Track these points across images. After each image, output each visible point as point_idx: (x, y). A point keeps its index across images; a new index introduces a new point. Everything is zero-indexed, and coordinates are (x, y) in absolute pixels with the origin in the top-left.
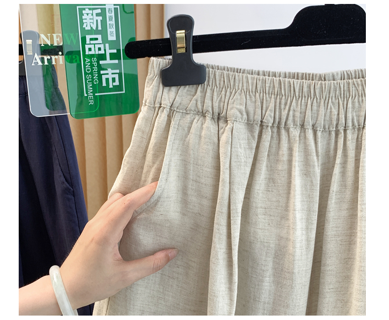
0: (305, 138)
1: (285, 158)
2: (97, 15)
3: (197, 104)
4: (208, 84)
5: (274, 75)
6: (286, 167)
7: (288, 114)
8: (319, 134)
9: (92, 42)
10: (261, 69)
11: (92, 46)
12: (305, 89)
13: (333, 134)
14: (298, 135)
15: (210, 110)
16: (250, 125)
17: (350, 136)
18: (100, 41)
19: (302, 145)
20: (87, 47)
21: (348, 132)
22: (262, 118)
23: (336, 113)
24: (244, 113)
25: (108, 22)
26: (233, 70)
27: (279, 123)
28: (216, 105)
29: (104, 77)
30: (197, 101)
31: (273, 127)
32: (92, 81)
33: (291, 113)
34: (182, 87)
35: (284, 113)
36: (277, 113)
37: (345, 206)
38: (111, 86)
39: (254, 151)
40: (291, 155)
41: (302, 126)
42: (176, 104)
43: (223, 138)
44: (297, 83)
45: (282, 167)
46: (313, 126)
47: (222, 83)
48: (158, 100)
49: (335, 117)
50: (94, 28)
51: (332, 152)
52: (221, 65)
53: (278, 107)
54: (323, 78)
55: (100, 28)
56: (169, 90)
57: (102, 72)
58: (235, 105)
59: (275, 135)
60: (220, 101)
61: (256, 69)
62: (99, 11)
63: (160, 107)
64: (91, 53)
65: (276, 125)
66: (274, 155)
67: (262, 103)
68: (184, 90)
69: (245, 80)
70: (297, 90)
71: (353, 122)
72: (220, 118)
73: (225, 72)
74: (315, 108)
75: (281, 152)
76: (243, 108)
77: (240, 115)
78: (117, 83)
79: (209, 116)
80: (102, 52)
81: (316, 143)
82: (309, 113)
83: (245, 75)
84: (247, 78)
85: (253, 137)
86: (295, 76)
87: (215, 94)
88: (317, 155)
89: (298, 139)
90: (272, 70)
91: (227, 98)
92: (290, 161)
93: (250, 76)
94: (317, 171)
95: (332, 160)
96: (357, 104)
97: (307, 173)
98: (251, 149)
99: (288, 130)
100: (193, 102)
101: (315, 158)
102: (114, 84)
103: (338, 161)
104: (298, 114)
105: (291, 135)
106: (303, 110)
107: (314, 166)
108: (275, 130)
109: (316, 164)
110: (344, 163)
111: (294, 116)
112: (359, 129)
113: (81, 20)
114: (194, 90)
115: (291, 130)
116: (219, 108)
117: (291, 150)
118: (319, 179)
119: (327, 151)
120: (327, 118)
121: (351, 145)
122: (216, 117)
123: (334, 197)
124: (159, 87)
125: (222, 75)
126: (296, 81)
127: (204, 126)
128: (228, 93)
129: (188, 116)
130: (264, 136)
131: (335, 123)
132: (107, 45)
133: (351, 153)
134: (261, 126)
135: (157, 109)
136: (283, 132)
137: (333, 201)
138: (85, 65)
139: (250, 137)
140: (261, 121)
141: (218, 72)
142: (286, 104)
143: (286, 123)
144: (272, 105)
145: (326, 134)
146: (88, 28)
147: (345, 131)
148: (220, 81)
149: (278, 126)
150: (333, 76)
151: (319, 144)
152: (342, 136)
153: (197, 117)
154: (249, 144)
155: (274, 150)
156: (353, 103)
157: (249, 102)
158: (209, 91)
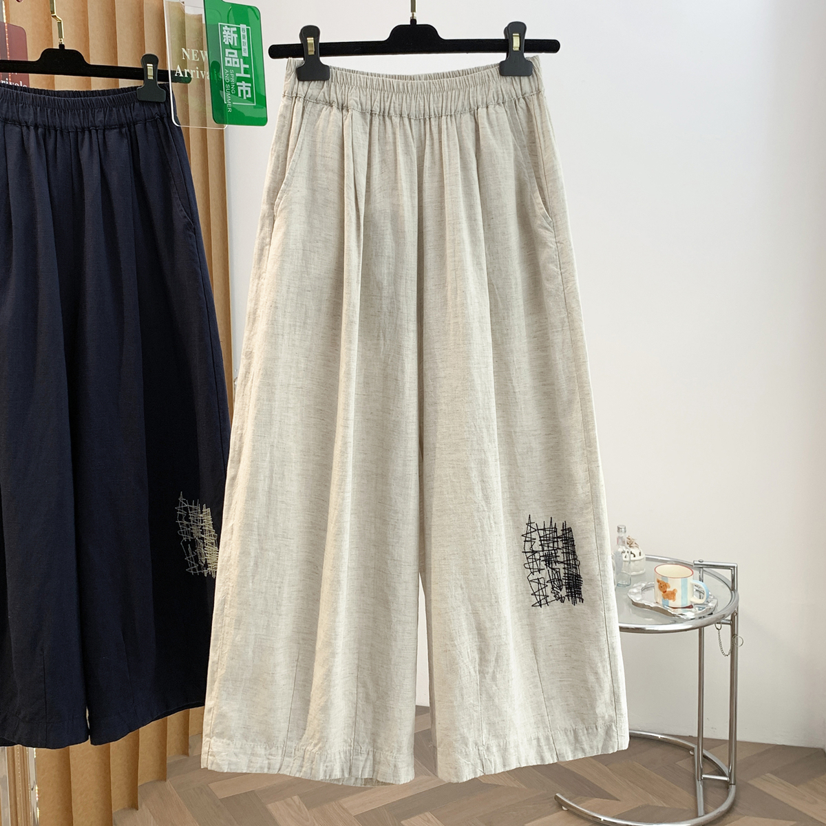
0: (404, 125)
1: (391, 140)
2: (234, 32)
3: (324, 96)
4: (332, 81)
5: (379, 75)
6: (392, 148)
7: (390, 106)
8: (412, 121)
9: (230, 56)
10: (369, 72)
11: (230, 59)
12: (401, 87)
13: (422, 121)
14: (398, 121)
15: (336, 100)
16: (363, 113)
17: (433, 123)
18: (236, 56)
19: (402, 130)
20: (226, 59)
21: (432, 119)
22: (372, 108)
23: (423, 105)
24: (359, 103)
25: (242, 40)
26: (350, 71)
27: (384, 112)
28: (339, 96)
29: (239, 88)
30: (324, 93)
31: (379, 115)
32: (230, 91)
33: (392, 104)
34: (313, 82)
35: (387, 104)
36: (382, 104)
37: (436, 179)
38: (245, 98)
39: (368, 135)
40: (395, 139)
41: (401, 115)
42: (308, 96)
43: (346, 123)
44: (395, 82)
45: (390, 147)
46: (408, 115)
47: (342, 80)
48: (295, 91)
49: (422, 108)
50: (232, 44)
51: (423, 136)
52: (341, 67)
53: (382, 100)
54: (412, 78)
55: (236, 44)
56: (303, 84)
57: (238, 84)
58: (352, 97)
59: (382, 122)
60: (342, 94)
61: (366, 71)
62: (235, 29)
63: (296, 97)
64: (229, 65)
65: (381, 114)
66: (383, 140)
67: (371, 96)
68: (314, 84)
69: (358, 79)
70: (395, 88)
71: (434, 112)
72: (343, 107)
73: (344, 72)
74: (408, 101)
75: (387, 136)
76: (358, 100)
77: (356, 105)
78: (249, 96)
79: (335, 105)
80: (238, 66)
81: (411, 129)
82: (404, 104)
83: (358, 75)
84: (360, 77)
85: (367, 123)
86: (394, 77)
87: (338, 88)
88: (413, 139)
89: (398, 125)
90: (377, 72)
91: (346, 91)
92: (395, 143)
93: (361, 76)
94: (414, 150)
95: (423, 143)
96: (436, 98)
97: (407, 153)
98: (366, 133)
99: (391, 118)
100: (322, 94)
101: (412, 140)
102: (248, 96)
103: (428, 142)
104: (397, 105)
105: (394, 122)
106: (401, 103)
107: (411, 146)
108: (381, 118)
109: (413, 144)
110: (432, 144)
111: (394, 107)
112: (439, 118)
113: (222, 35)
114: (321, 85)
115: (393, 118)
116: (342, 99)
117: (394, 134)
118: (416, 157)
119: (420, 136)
120: (417, 109)
121: (435, 130)
122: (340, 107)
123: (427, 171)
124: (295, 81)
125: (342, 74)
126: (394, 80)
127: (332, 113)
128: (347, 88)
129: (318, 106)
130: (374, 122)
131: (422, 112)
132: (242, 60)
133: (436, 136)
134: (371, 114)
135: (294, 98)
136: (387, 119)
137: (427, 175)
138: (225, 75)
139: (365, 124)
140: (371, 111)
141: (338, 72)
142: (388, 97)
143: (389, 112)
144: (378, 98)
145: (418, 122)
146: (227, 43)
147: (430, 119)
148: (340, 78)
149: (384, 115)
150: (419, 77)
151: (414, 130)
152: (428, 122)
153: (326, 107)
154: (364, 129)
155: (382, 135)
156: (434, 97)
157: (362, 96)
158: (332, 86)
